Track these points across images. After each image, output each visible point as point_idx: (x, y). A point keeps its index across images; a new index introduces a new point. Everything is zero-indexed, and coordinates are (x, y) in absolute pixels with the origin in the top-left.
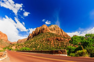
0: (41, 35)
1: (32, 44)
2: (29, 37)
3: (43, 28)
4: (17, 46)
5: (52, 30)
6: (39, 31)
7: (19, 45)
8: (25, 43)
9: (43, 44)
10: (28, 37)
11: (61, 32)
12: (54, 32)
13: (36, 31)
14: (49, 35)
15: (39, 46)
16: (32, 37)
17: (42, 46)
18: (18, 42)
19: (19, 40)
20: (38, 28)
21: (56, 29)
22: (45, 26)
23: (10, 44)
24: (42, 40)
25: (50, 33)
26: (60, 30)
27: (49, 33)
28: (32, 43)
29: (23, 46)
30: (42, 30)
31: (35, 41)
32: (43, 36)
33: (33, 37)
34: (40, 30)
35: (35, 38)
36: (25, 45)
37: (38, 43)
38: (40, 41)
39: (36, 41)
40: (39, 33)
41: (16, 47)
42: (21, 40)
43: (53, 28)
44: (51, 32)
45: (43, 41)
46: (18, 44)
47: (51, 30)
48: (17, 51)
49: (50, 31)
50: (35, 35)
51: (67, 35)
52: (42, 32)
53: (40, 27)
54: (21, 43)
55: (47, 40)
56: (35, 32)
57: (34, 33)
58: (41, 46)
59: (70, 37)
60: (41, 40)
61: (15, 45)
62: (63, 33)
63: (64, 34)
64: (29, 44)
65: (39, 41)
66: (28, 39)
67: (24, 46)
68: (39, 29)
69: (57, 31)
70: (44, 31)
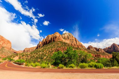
0: (52, 44)
1: (39, 54)
3: (55, 36)
4: (21, 56)
5: (66, 39)
6: (50, 39)
7: (23, 55)
8: (31, 53)
9: (51, 55)
11: (75, 42)
13: (47, 39)
15: (45, 57)
16: (42, 45)
17: (50, 57)
18: (24, 51)
19: (26, 48)
21: (69, 38)
22: (57, 34)
23: (14, 53)
24: (52, 50)
26: (74, 39)
27: (61, 42)
28: (38, 54)
30: (54, 38)
32: (54, 45)
34: (52, 39)
35: (45, 47)
37: (46, 53)
38: (49, 51)
39: (44, 52)
40: (50, 42)
41: (19, 58)
42: (28, 48)
43: (67, 37)
44: (64, 41)
46: (23, 54)
47: (64, 38)
50: (45, 43)
51: (82, 46)
52: (54, 41)
53: (52, 35)
54: (26, 53)
55: (57, 50)
57: (44, 41)
58: (48, 57)
59: (85, 47)
61: (19, 55)
62: (78, 42)
63: (78, 44)
64: (35, 55)
65: (48, 52)
66: (37, 48)
67: (29, 56)
68: (50, 36)
69: (70, 40)
70: (56, 39)
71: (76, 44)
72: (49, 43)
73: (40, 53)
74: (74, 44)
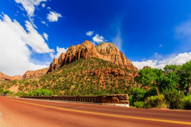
0: (80, 62)
1: (59, 81)
2: (53, 66)
3: (85, 48)
4: (23, 85)
5: (103, 54)
6: (75, 54)
7: (27, 84)
8: (43, 80)
9: (82, 83)
10: (51, 65)
11: (120, 59)
12: (107, 58)
13: (69, 54)
14: (95, 64)
15: (73, 87)
16: (60, 65)
17: (81, 87)
18: (25, 76)
19: (28, 72)
20: (75, 47)
21: (110, 52)
23: (6, 80)
24: (81, 73)
25: (99, 59)
26: (119, 54)
27: (97, 59)
28: (57, 80)
29: (37, 86)
30: (81, 52)
31: (66, 76)
32: (84, 65)
33: (62, 66)
34: (78, 53)
35: (66, 68)
36: (42, 83)
37: (72, 79)
38: (78, 76)
39: (68, 76)
40: (75, 58)
41: (20, 89)
42: (32, 72)
43: (106, 50)
44: (100, 57)
45: (84, 76)
46: (25, 82)
47: (101, 52)
48: (23, 97)
49: (98, 54)
50: (65, 62)
51: (132, 66)
52: (82, 57)
53: (79, 45)
54: (33, 80)
55: (92, 74)
56: (65, 56)
57: (63, 58)
58: (78, 86)
59: (137, 69)
60: (78, 73)
61: (18, 83)
62: (125, 60)
63: (125, 63)
64: (51, 82)
65: (74, 77)
66: (50, 70)
67: (39, 85)
68: (75, 49)
69: (112, 55)
70: (87, 54)
71: (121, 63)
72: (72, 61)
73: (61, 79)
74: (119, 64)
